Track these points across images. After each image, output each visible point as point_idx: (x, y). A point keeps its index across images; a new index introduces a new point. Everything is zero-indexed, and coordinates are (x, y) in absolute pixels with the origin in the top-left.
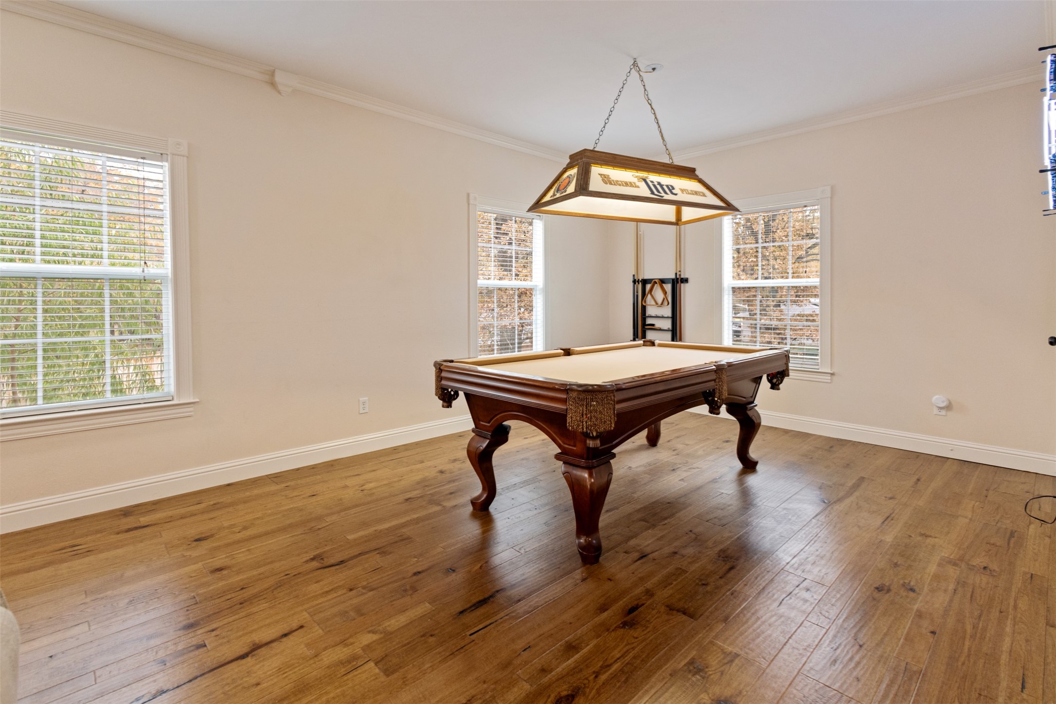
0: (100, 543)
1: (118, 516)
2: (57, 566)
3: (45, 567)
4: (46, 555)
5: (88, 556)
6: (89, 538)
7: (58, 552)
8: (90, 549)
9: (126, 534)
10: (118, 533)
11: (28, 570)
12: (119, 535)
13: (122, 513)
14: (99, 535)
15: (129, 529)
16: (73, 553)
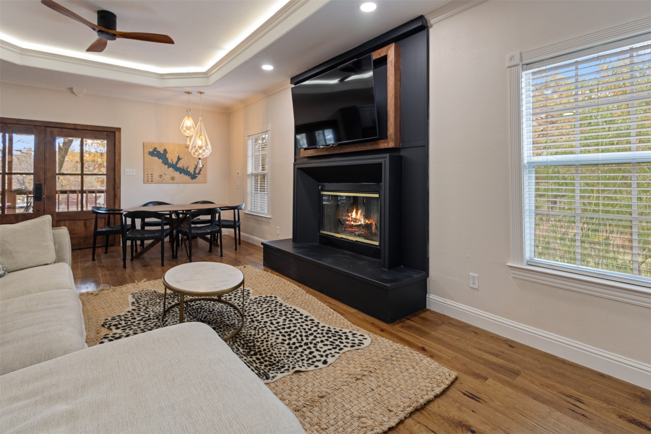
0: (598, 415)
1: (636, 396)
2: (553, 410)
3: (545, 404)
4: (555, 393)
5: (579, 420)
6: (596, 402)
7: (564, 397)
8: (586, 414)
9: (626, 423)
10: (620, 417)
11: (536, 397)
12: (620, 420)
13: (643, 396)
14: (604, 405)
15: (634, 420)
16: (573, 407)
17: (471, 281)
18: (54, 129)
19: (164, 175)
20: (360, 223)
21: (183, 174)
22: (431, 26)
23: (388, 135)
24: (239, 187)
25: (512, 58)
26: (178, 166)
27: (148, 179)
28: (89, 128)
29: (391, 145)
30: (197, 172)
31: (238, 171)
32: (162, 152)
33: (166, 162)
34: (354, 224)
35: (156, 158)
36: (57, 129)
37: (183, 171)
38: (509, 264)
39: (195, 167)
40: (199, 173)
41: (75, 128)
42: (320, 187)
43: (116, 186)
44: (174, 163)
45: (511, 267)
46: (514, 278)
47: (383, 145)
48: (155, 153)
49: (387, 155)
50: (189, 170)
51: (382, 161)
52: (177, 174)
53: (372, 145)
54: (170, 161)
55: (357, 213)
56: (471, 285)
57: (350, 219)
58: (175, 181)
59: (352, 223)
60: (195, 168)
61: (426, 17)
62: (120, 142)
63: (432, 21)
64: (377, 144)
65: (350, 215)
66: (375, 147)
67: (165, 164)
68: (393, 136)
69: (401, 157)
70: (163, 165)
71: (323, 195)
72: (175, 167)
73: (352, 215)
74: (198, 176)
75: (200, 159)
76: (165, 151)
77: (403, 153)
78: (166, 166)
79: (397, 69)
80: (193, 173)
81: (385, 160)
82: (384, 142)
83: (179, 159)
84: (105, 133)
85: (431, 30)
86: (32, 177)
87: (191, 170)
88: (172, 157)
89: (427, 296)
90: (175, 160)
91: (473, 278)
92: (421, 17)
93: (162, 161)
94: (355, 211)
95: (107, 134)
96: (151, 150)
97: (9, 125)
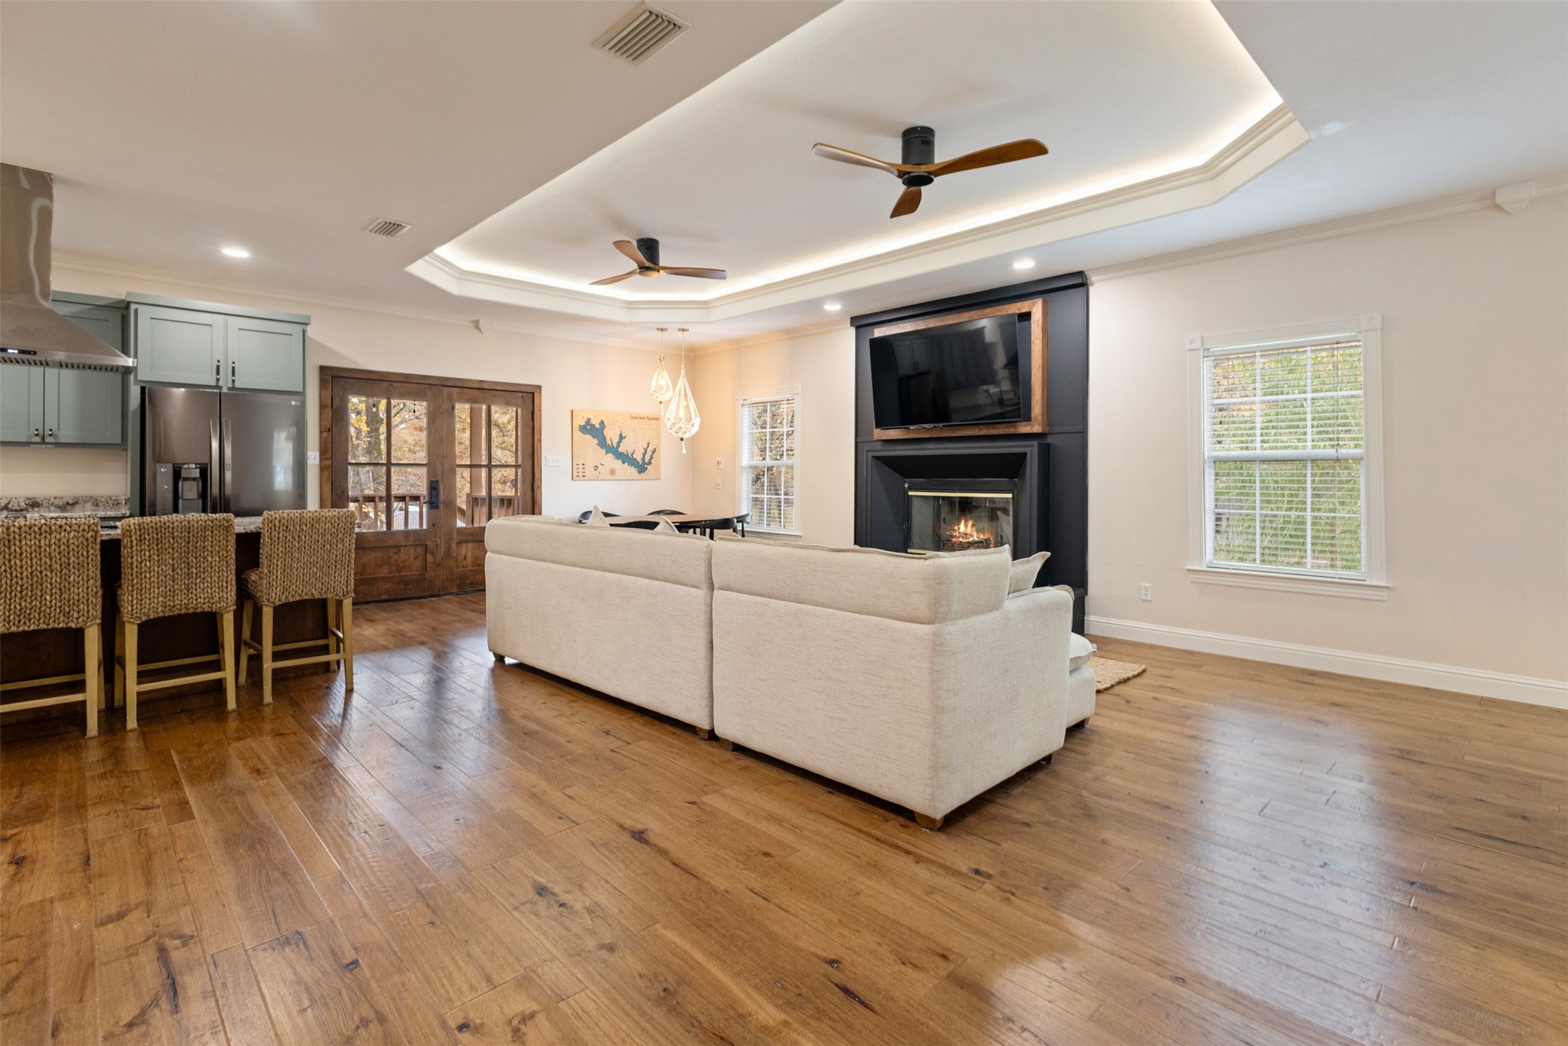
17: (1143, 592)
18: (452, 390)
19: (600, 466)
20: (971, 539)
21: (626, 464)
22: (1092, 284)
23: (1032, 416)
24: (720, 487)
25: (1192, 341)
26: (620, 450)
27: (578, 473)
28: (499, 388)
29: (1037, 429)
30: (647, 460)
31: (718, 459)
32: (598, 426)
33: (603, 443)
34: (964, 541)
35: (589, 437)
36: (457, 390)
37: (626, 458)
38: (1187, 568)
39: (643, 451)
40: (650, 463)
41: (481, 387)
42: (906, 485)
43: (536, 484)
44: (615, 445)
45: (1189, 570)
46: (1192, 582)
47: (1024, 428)
48: (588, 428)
49: (1035, 443)
50: (635, 456)
51: (1028, 450)
52: (618, 464)
53: (1007, 428)
54: (609, 442)
55: (966, 526)
56: (1144, 598)
57: (957, 534)
58: (617, 476)
59: (961, 539)
60: (644, 454)
61: (1086, 273)
62: (540, 410)
63: (1093, 278)
64: (1015, 427)
65: (956, 528)
66: (1012, 431)
67: (602, 447)
68: (1040, 418)
69: (1049, 445)
70: (598, 447)
71: (912, 496)
72: (614, 451)
73: (959, 528)
74: (648, 467)
75: (682, 439)
76: (602, 423)
77: (1050, 440)
78: (604, 451)
79: (1045, 331)
80: (641, 462)
81: (1032, 451)
82: (1026, 426)
83: (621, 438)
84: (520, 394)
85: (1092, 290)
86: (424, 470)
87: (638, 457)
88: (611, 435)
89: (1086, 618)
90: (616, 440)
91: (1146, 589)
92: (1081, 273)
93: (597, 442)
94: (963, 522)
95: (522, 397)
96: (583, 423)
97: (395, 384)
